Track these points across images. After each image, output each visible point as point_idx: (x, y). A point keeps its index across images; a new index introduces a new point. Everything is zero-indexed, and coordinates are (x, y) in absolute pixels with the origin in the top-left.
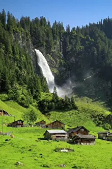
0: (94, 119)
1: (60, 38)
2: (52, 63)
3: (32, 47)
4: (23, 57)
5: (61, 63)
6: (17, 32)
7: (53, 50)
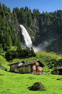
0: (48, 63)
1: (37, 18)
2: (31, 33)
3: (18, 23)
4: (8, 27)
5: (37, 32)
6: (8, 15)
7: (32, 25)
